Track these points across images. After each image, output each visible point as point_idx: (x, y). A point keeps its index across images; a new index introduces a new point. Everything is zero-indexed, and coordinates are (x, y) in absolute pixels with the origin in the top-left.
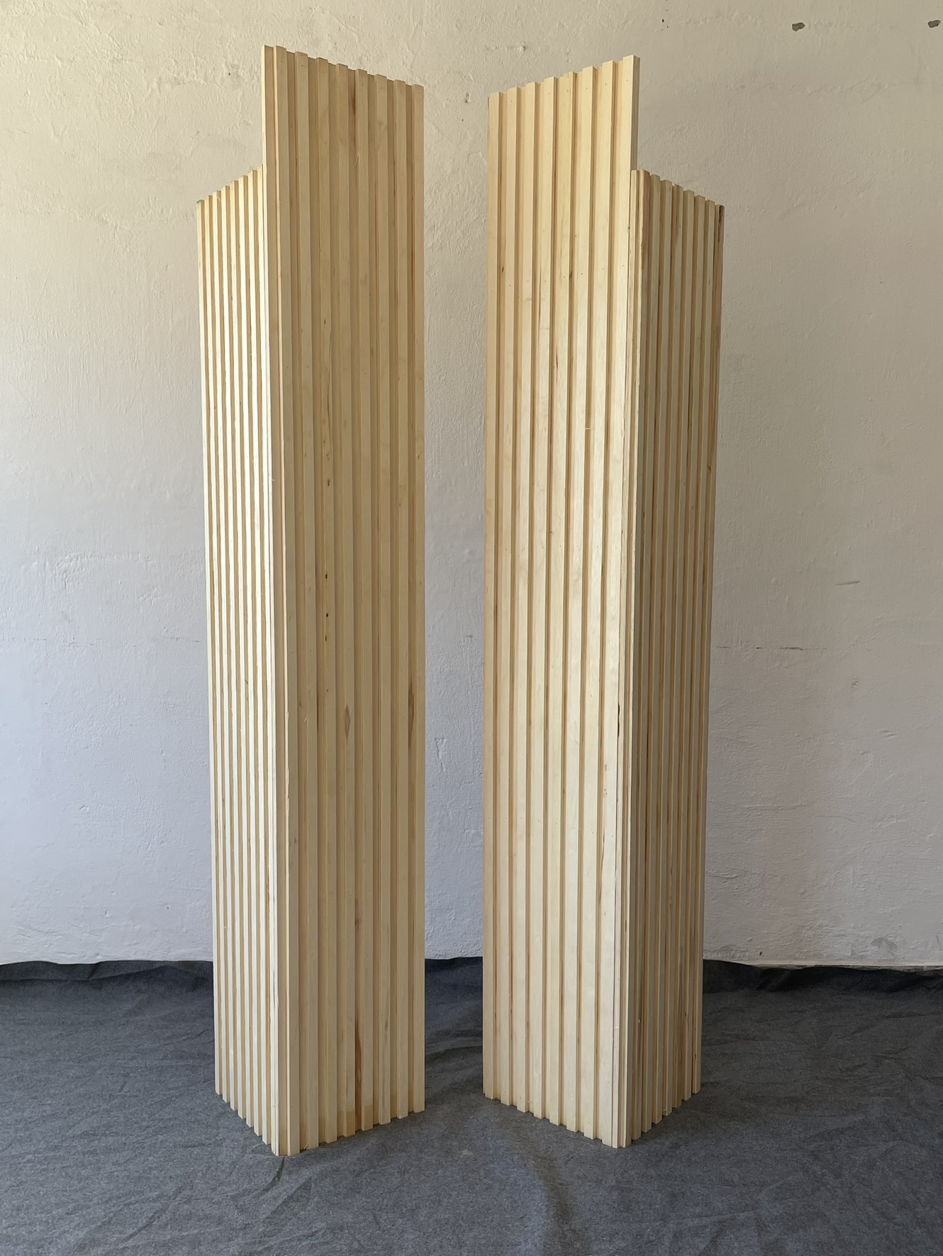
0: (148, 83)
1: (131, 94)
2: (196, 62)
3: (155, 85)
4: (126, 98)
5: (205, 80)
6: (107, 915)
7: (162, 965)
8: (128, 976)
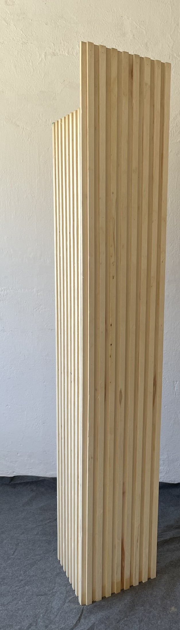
0: (40, 55)
1: (32, 61)
2: (64, 44)
3: (43, 56)
4: (29, 63)
5: (68, 54)
6: (18, 455)
7: (43, 479)
8: (27, 483)
